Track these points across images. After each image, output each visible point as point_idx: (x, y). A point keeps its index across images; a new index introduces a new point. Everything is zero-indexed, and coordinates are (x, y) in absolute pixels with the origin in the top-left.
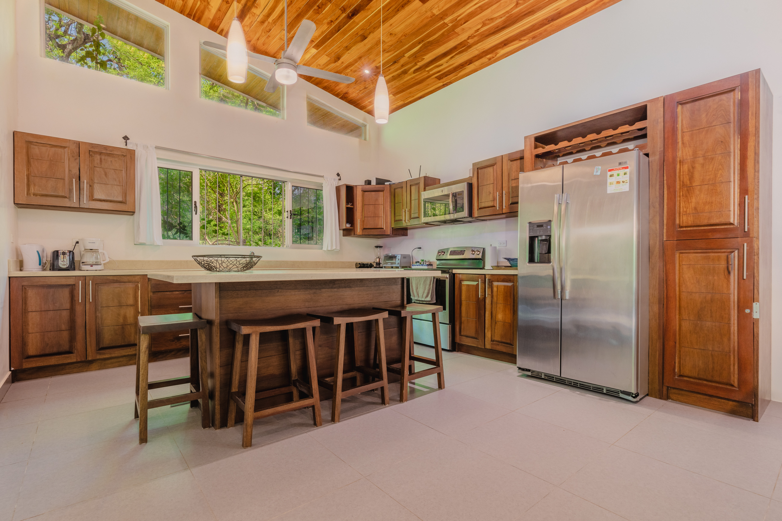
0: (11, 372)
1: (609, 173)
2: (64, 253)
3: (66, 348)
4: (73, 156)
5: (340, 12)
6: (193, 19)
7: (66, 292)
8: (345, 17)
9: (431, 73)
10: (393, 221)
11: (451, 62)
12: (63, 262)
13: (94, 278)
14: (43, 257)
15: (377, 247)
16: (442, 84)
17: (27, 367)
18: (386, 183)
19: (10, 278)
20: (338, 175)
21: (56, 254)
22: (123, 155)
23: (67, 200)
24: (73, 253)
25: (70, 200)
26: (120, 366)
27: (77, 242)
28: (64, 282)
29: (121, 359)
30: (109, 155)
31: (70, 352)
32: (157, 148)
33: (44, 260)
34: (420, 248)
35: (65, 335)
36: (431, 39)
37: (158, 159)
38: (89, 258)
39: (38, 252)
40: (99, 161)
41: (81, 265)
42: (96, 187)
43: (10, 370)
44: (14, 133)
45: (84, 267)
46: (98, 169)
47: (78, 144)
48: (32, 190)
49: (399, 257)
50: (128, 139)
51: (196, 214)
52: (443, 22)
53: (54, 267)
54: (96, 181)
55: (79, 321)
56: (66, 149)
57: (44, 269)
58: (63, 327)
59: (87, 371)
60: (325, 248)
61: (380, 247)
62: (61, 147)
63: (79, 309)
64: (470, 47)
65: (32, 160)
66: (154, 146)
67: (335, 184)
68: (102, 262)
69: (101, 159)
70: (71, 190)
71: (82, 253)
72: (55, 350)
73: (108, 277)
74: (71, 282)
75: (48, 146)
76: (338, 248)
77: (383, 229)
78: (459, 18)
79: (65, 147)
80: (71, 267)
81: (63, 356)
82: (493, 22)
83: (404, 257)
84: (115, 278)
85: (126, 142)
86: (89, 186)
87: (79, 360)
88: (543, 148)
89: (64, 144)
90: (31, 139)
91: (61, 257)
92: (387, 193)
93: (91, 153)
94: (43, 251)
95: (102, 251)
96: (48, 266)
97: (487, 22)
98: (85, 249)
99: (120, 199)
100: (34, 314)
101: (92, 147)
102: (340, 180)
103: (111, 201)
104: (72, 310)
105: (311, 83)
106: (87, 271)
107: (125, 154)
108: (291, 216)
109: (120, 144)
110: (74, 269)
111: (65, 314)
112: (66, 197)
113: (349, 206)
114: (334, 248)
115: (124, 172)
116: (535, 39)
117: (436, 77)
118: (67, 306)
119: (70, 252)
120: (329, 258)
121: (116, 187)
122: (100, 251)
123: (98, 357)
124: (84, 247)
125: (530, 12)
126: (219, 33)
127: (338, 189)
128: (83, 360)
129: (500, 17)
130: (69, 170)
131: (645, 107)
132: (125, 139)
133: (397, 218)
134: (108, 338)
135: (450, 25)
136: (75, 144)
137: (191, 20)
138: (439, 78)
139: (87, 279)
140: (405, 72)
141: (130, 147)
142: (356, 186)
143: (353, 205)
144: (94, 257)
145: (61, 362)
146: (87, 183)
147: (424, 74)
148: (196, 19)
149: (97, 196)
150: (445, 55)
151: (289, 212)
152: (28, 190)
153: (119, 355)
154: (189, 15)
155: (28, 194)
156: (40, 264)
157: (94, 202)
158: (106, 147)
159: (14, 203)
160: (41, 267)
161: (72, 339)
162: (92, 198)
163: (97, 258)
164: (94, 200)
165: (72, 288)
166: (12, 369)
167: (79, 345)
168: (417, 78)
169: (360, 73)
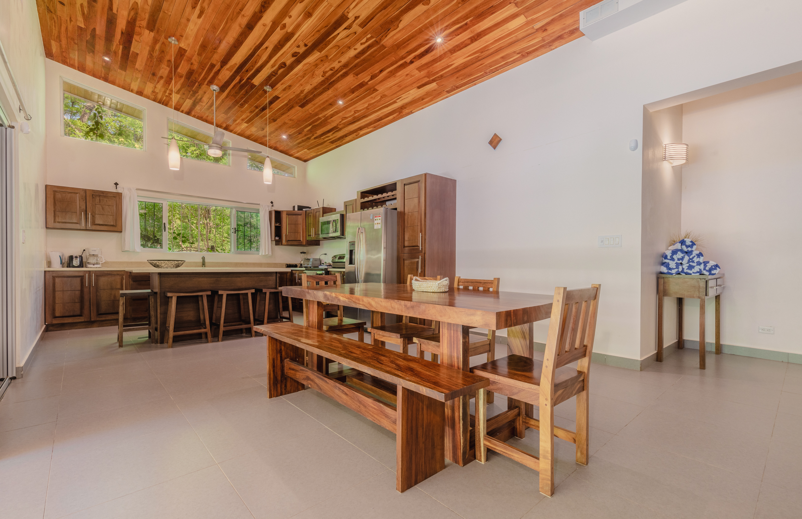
0: (45, 326)
1: (375, 218)
2: (76, 257)
3: (78, 312)
4: (82, 199)
5: (254, 108)
6: (162, 104)
7: (78, 280)
8: (258, 111)
9: (325, 140)
10: (307, 236)
11: (334, 135)
12: (76, 262)
13: (95, 272)
14: (63, 259)
15: (302, 253)
16: (335, 146)
17: (55, 323)
18: (303, 210)
19: (45, 271)
20: (272, 203)
21: (71, 258)
22: (114, 196)
23: (78, 225)
24: (82, 257)
25: (80, 225)
26: (111, 325)
27: (84, 250)
28: (77, 274)
29: (112, 321)
30: (105, 197)
31: (80, 315)
32: (137, 189)
33: (63, 261)
34: (326, 254)
35: (78, 305)
36: (316, 124)
37: (137, 196)
38: (92, 260)
39: (60, 256)
40: (98, 201)
41: (87, 264)
42: (97, 216)
43: (45, 324)
44: (46, 186)
45: (89, 266)
46: (98, 206)
47: (85, 191)
48: (57, 220)
49: (311, 260)
50: (118, 184)
51: (165, 231)
52: (317, 117)
53: (70, 265)
54: (97, 213)
55: (86, 297)
56: (78, 195)
57: (63, 267)
58: (77, 301)
59: (91, 327)
60: (260, 254)
61: (304, 253)
62: (75, 193)
63: (86, 290)
64: (341, 129)
65: (57, 202)
66: (136, 189)
67: (269, 209)
68: (101, 263)
69: (100, 199)
70: (81, 219)
71: (88, 257)
72: (71, 314)
73: (104, 272)
74: (81, 274)
75: (67, 193)
76: (270, 253)
77: (301, 241)
78: (326, 116)
79: (77, 193)
80: (81, 265)
81: (76, 317)
82: (347, 119)
83: (315, 260)
84: (109, 272)
85: (116, 187)
86: (92, 216)
87: (86, 320)
88: (373, 197)
89: (76, 192)
90: (57, 189)
91: (74, 259)
92: (304, 215)
93: (93, 196)
94: (63, 256)
95: (100, 256)
96: (66, 265)
97: (343, 119)
98: (90, 255)
99: (112, 224)
100: (59, 292)
101: (94, 192)
102: (273, 206)
103: (106, 225)
104: (82, 291)
105: (250, 140)
106: (91, 268)
107: (115, 196)
108: (235, 231)
109: (112, 189)
110: (83, 267)
111: (78, 293)
112: (77, 223)
113: (277, 225)
114: (267, 253)
115: (114, 207)
116: (376, 128)
117: (330, 142)
118: (79, 288)
119: (80, 256)
120: (264, 261)
121: (109, 216)
122: (99, 256)
123: (98, 319)
124: (89, 253)
125: (364, 116)
126: (181, 112)
127: (270, 213)
128: (88, 320)
129: (350, 117)
130: (80, 207)
131: (396, 183)
132: (115, 185)
133: (309, 234)
134: (104, 308)
135: (323, 118)
136: (83, 191)
137: (161, 105)
138: (332, 142)
139: (91, 273)
140: (309, 138)
141: (119, 190)
142: (283, 211)
143: (280, 224)
144: (95, 259)
145: (75, 321)
146: (91, 214)
147: (321, 140)
148: (164, 104)
149: (97, 222)
150: (329, 131)
151: (234, 229)
152: (55, 219)
153: (111, 318)
154: (159, 102)
155: (55, 222)
156: (61, 264)
157: (95, 226)
158: (103, 192)
159: (46, 228)
160: (61, 265)
161: (82, 308)
162: (94, 223)
163: (97, 260)
164: (95, 225)
165: (82, 278)
166: (46, 324)
167: (86, 311)
168: (318, 142)
169: (280, 137)
